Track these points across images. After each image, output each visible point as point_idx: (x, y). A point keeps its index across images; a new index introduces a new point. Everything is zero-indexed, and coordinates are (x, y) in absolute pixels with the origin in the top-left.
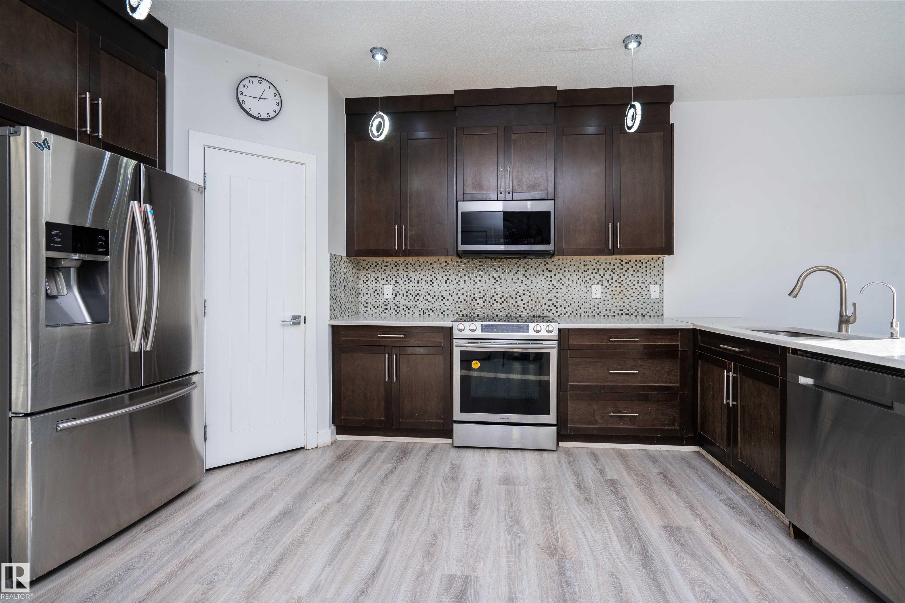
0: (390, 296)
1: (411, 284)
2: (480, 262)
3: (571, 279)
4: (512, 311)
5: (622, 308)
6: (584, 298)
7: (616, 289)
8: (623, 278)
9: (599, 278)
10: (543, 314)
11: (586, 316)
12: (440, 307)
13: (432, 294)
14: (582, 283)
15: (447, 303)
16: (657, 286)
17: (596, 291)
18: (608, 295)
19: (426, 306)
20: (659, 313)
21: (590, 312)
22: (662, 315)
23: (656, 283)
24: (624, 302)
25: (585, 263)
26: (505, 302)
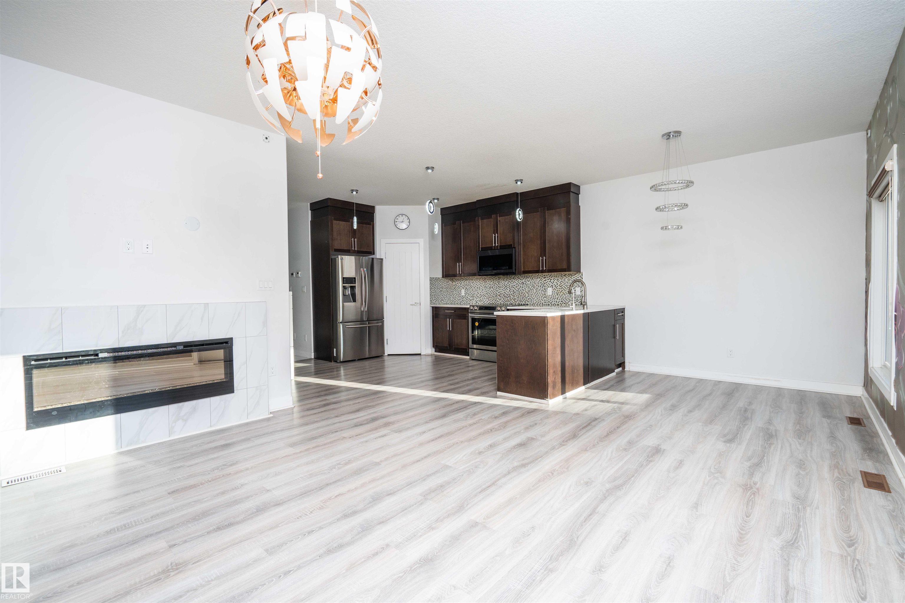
0: (464, 295)
1: (471, 289)
2: (499, 277)
3: (538, 285)
5: (562, 300)
6: (544, 295)
7: (559, 290)
8: (563, 284)
9: (551, 284)
10: (526, 303)
11: (545, 304)
12: (483, 300)
13: (480, 293)
14: (543, 287)
15: (486, 298)
16: (579, 288)
17: (550, 291)
18: (555, 293)
19: (477, 299)
21: (547, 302)
23: (579, 286)
24: (563, 297)
25: (545, 277)
26: (509, 297)
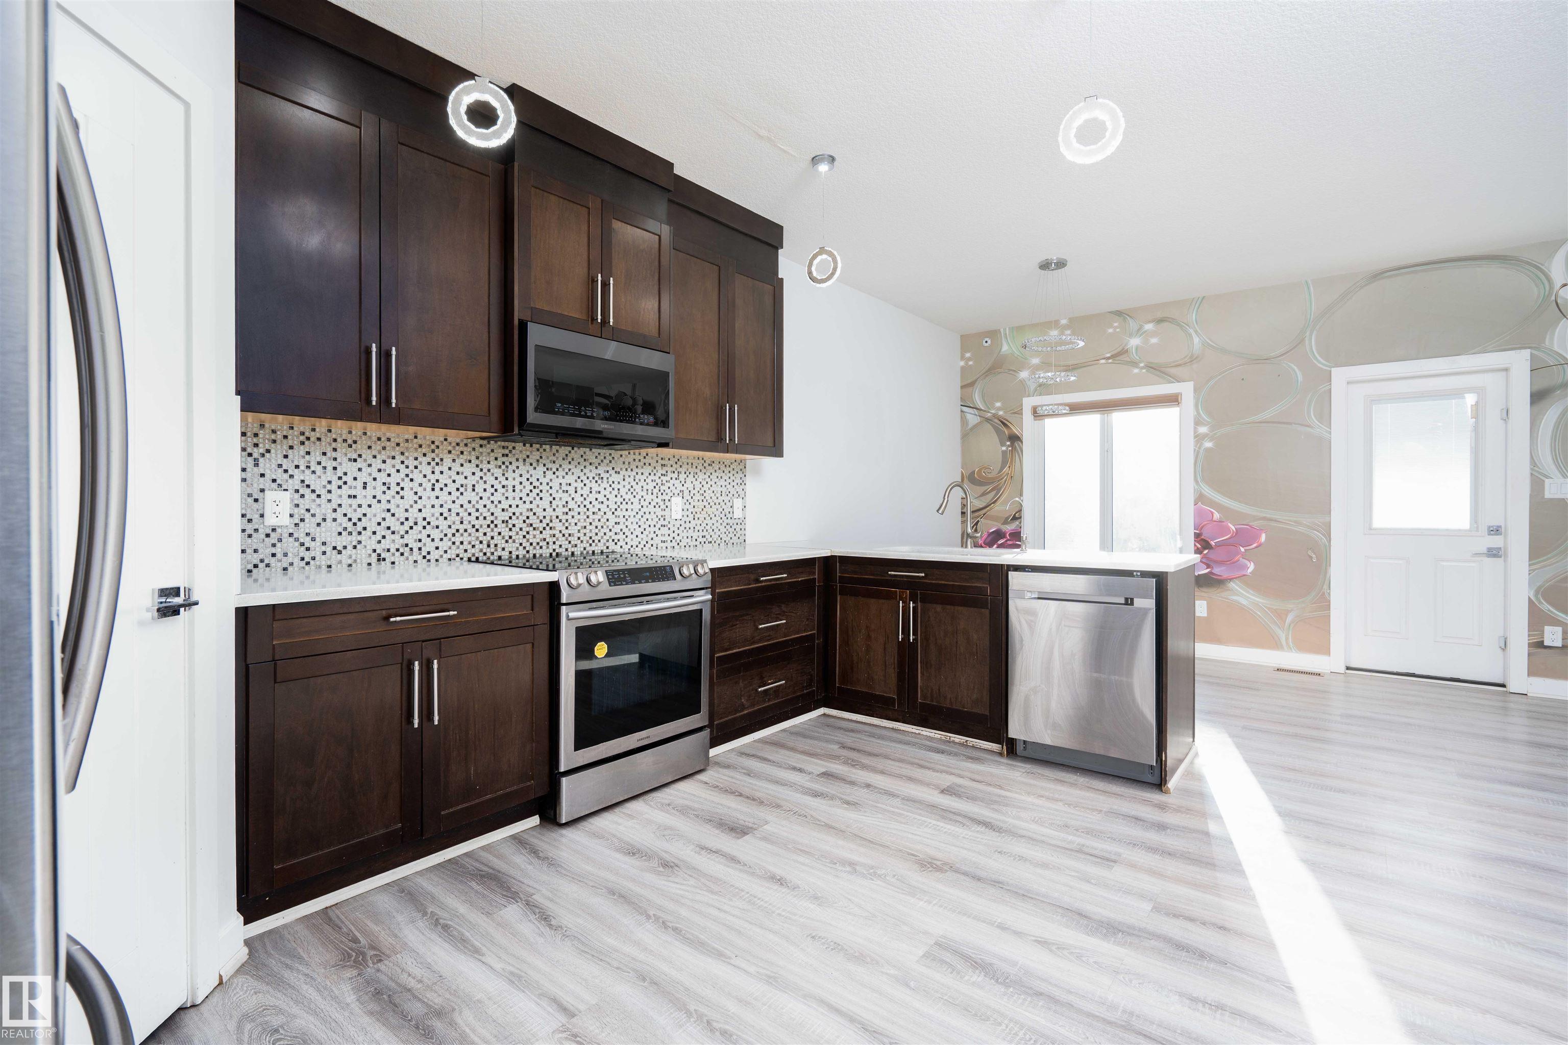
0: (285, 520)
1: (345, 491)
3: (645, 487)
4: (560, 546)
5: (705, 533)
6: (662, 519)
7: (698, 504)
8: (706, 487)
9: (680, 487)
10: (607, 548)
11: (664, 548)
12: (420, 545)
13: (401, 515)
14: (660, 494)
15: (436, 534)
16: (740, 500)
17: (677, 506)
18: (689, 513)
19: (386, 544)
20: (742, 538)
21: (669, 541)
22: (745, 541)
23: (739, 495)
24: (707, 524)
25: (663, 462)
26: (548, 528)
